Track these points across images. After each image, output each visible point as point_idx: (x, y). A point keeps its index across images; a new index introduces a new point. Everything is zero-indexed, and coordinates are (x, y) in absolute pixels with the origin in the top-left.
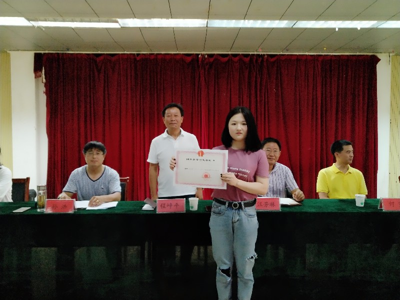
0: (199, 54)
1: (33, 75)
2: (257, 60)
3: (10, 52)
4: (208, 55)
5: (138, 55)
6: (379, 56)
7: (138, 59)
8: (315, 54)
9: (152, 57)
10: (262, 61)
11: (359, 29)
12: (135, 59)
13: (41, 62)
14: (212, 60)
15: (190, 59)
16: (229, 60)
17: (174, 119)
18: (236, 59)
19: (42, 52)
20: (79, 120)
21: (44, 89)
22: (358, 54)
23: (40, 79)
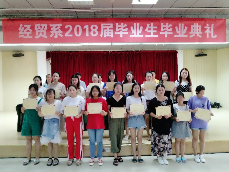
0: (109, 51)
1: (46, 60)
2: (131, 53)
3: (38, 52)
4: (113, 51)
5: (86, 52)
8: (154, 50)
9: (92, 52)
10: (133, 53)
11: (164, 45)
12: (85, 53)
13: (49, 55)
14: (114, 53)
18: (123, 53)
19: (49, 51)
20: (64, 77)
21: (50, 65)
22: (170, 50)
23: (49, 61)
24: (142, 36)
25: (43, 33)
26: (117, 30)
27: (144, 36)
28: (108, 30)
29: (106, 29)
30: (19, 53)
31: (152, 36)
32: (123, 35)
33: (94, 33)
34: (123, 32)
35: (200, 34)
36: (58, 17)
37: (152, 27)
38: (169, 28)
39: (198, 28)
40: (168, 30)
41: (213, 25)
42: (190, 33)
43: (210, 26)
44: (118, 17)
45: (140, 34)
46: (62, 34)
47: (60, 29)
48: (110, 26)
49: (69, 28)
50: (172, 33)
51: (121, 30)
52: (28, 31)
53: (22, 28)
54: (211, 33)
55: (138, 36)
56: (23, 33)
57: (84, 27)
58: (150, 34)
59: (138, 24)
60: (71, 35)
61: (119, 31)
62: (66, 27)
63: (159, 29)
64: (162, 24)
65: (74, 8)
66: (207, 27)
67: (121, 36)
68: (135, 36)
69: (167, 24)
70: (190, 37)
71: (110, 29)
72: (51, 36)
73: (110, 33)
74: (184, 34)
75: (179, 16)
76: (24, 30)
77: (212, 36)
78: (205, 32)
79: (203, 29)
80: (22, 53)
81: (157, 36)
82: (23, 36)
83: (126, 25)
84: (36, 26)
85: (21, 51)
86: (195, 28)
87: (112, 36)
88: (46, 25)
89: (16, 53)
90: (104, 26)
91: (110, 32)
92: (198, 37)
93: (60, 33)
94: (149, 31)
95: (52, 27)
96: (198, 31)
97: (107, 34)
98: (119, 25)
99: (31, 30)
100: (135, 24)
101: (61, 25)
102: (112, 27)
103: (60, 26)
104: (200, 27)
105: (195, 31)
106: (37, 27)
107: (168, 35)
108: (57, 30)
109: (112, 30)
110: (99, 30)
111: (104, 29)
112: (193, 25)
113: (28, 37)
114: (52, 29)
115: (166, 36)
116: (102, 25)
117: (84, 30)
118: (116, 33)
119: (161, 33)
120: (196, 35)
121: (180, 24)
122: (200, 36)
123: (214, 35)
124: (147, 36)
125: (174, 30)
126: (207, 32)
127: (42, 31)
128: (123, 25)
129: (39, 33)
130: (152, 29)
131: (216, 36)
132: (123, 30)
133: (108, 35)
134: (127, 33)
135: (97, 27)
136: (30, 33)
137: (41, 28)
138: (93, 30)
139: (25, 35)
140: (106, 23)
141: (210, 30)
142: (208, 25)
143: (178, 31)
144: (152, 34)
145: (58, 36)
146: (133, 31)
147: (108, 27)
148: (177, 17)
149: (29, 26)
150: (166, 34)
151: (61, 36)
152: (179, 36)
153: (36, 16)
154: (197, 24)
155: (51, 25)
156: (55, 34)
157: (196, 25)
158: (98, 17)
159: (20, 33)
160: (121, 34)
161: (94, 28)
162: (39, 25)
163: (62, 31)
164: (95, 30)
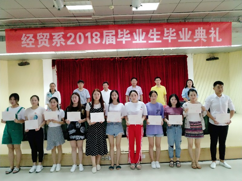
0: (116, 57)
1: (52, 68)
2: (139, 59)
3: (43, 60)
4: (119, 57)
5: (92, 58)
6: (188, 55)
7: (92, 60)
8: (162, 55)
9: (98, 59)
10: (141, 59)
11: (171, 49)
13: (55, 63)
14: (121, 59)
15: (112, 59)
16: (128, 59)
17: (105, 86)
19: (55, 59)
21: (56, 73)
22: (179, 54)
23: (54, 69)
24: (145, 42)
25: (45, 42)
26: (119, 36)
27: (147, 42)
28: (111, 37)
29: (109, 36)
30: (24, 61)
31: (155, 41)
32: (126, 41)
33: (96, 40)
34: (126, 38)
35: (204, 39)
36: (60, 25)
37: (155, 33)
38: (173, 33)
39: (203, 32)
40: (171, 35)
41: (217, 29)
42: (194, 37)
43: (215, 29)
44: (120, 23)
45: (143, 40)
46: (64, 42)
47: (62, 37)
48: (112, 32)
49: (71, 36)
50: (175, 38)
51: (123, 37)
52: (31, 40)
53: (24, 38)
54: (216, 37)
55: (141, 41)
56: (26, 42)
57: (86, 35)
58: (153, 39)
59: (141, 30)
60: (74, 43)
61: (122, 38)
62: (68, 35)
63: (162, 34)
64: (165, 29)
65: (75, 17)
66: (212, 31)
67: (124, 43)
68: (138, 42)
69: (171, 29)
70: (194, 42)
71: (112, 35)
72: (54, 44)
73: (112, 40)
74: (188, 39)
75: (183, 21)
76: (26, 39)
77: (218, 40)
78: (210, 36)
79: (208, 33)
80: (28, 62)
81: (160, 41)
82: (26, 45)
83: (128, 31)
84: (38, 35)
85: (26, 60)
86: (199, 32)
87: (114, 43)
88: (48, 34)
89: (21, 61)
90: (106, 33)
91: (112, 38)
92: (202, 41)
93: (62, 41)
94: (152, 37)
95: (54, 36)
96: (203, 35)
97: (109, 41)
98: (121, 31)
99: (33, 40)
100: (137, 30)
101: (63, 33)
102: (114, 33)
103: (62, 35)
104: (204, 31)
105: (199, 35)
106: (40, 36)
107: (172, 40)
108: (60, 39)
109: (114, 37)
110: (102, 37)
111: (106, 36)
112: (197, 29)
113: (31, 46)
114: (54, 37)
115: (170, 41)
116: (105, 32)
117: (86, 38)
118: (118, 40)
119: (164, 38)
120: (200, 39)
121: (183, 29)
122: (205, 41)
123: (219, 39)
124: (150, 42)
125: (178, 35)
126: (212, 35)
127: (44, 40)
128: (126, 31)
129: (41, 42)
130: (155, 35)
131: (221, 40)
132: (125, 36)
133: (111, 42)
134: (130, 39)
135: (99, 34)
136: (33, 42)
137: (43, 37)
138: (95, 37)
139: (28, 44)
140: (108, 30)
141: (215, 33)
142: (212, 29)
143: (182, 36)
144: (155, 39)
145: (61, 44)
146: (136, 37)
147: (110, 34)
148: (180, 22)
149: (31, 36)
150: (170, 39)
151: (64, 44)
152: (183, 40)
153: (38, 26)
154: (202, 28)
155: (53, 34)
156: (57, 42)
157: (200, 29)
158: (100, 24)
159: (23, 43)
160: (124, 40)
161: (96, 35)
162: (41, 34)
163: (64, 39)
164: (98, 37)
